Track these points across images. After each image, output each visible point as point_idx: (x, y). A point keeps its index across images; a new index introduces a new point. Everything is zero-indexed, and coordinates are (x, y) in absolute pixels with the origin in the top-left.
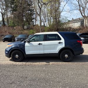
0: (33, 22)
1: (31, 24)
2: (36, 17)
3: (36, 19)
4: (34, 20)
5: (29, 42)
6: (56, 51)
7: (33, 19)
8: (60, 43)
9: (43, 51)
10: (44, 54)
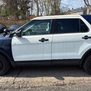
0: (29, 11)
1: (27, 14)
2: (32, 6)
3: (32, 8)
4: (30, 9)
5: (19, 35)
6: (78, 54)
7: (29, 7)
8: (86, 38)
9: (50, 55)
10: (51, 61)
